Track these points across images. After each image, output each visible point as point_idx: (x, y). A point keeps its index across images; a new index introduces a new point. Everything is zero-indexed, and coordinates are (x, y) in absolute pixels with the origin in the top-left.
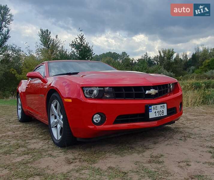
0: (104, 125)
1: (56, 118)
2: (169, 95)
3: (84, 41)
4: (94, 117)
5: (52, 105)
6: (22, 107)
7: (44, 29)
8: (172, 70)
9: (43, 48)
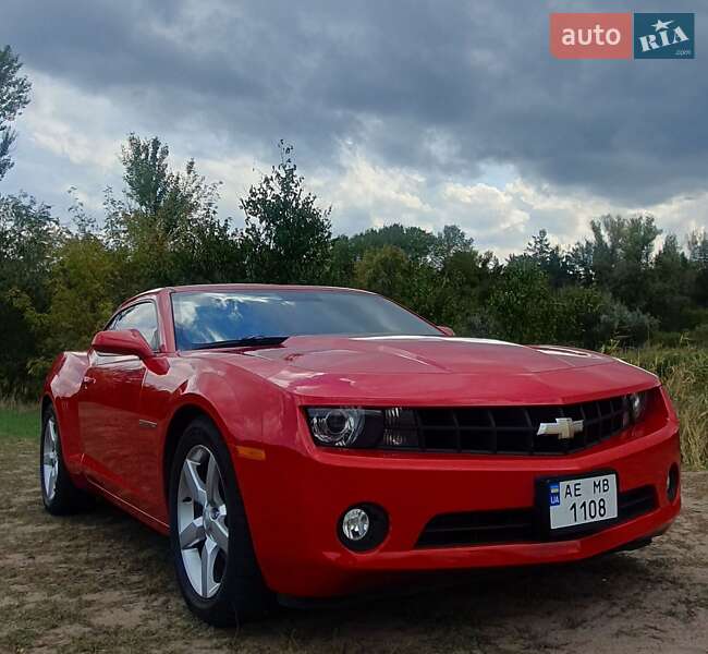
0: (381, 551)
1: (198, 511)
2: (629, 438)
3: (298, 188)
4: (346, 519)
5: (189, 462)
6: (60, 455)
7: (145, 138)
8: (645, 303)
9: (136, 211)
